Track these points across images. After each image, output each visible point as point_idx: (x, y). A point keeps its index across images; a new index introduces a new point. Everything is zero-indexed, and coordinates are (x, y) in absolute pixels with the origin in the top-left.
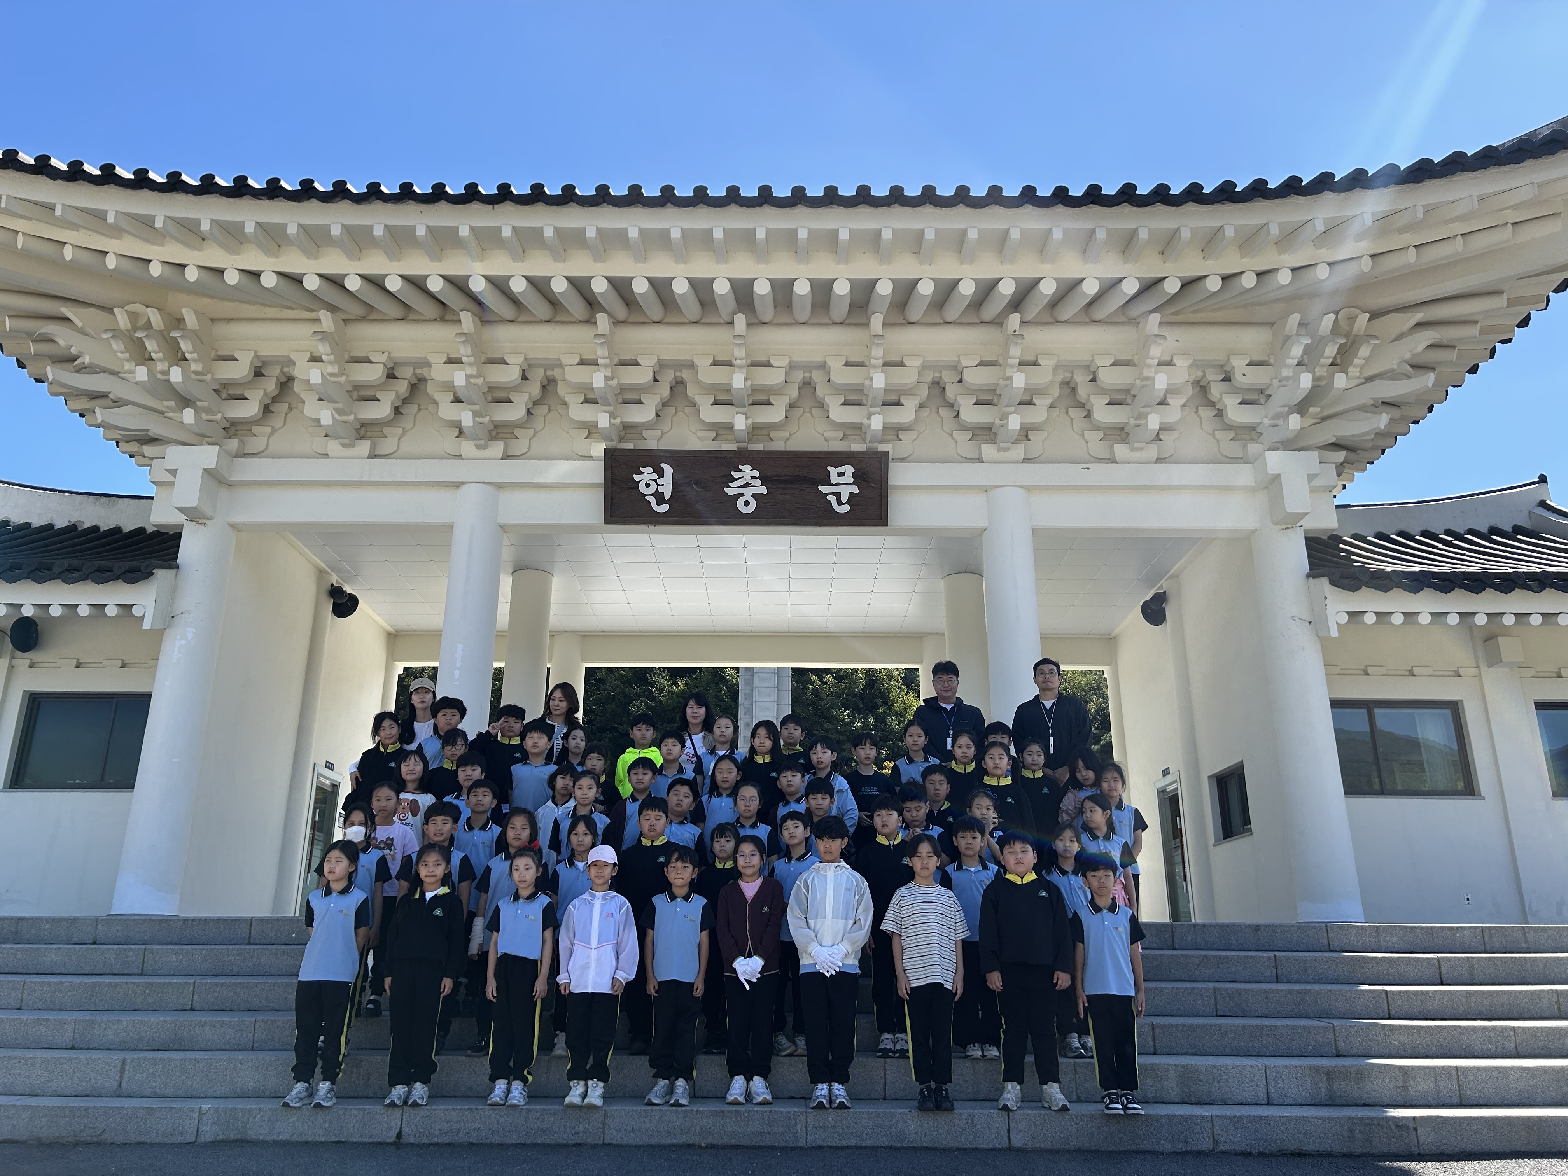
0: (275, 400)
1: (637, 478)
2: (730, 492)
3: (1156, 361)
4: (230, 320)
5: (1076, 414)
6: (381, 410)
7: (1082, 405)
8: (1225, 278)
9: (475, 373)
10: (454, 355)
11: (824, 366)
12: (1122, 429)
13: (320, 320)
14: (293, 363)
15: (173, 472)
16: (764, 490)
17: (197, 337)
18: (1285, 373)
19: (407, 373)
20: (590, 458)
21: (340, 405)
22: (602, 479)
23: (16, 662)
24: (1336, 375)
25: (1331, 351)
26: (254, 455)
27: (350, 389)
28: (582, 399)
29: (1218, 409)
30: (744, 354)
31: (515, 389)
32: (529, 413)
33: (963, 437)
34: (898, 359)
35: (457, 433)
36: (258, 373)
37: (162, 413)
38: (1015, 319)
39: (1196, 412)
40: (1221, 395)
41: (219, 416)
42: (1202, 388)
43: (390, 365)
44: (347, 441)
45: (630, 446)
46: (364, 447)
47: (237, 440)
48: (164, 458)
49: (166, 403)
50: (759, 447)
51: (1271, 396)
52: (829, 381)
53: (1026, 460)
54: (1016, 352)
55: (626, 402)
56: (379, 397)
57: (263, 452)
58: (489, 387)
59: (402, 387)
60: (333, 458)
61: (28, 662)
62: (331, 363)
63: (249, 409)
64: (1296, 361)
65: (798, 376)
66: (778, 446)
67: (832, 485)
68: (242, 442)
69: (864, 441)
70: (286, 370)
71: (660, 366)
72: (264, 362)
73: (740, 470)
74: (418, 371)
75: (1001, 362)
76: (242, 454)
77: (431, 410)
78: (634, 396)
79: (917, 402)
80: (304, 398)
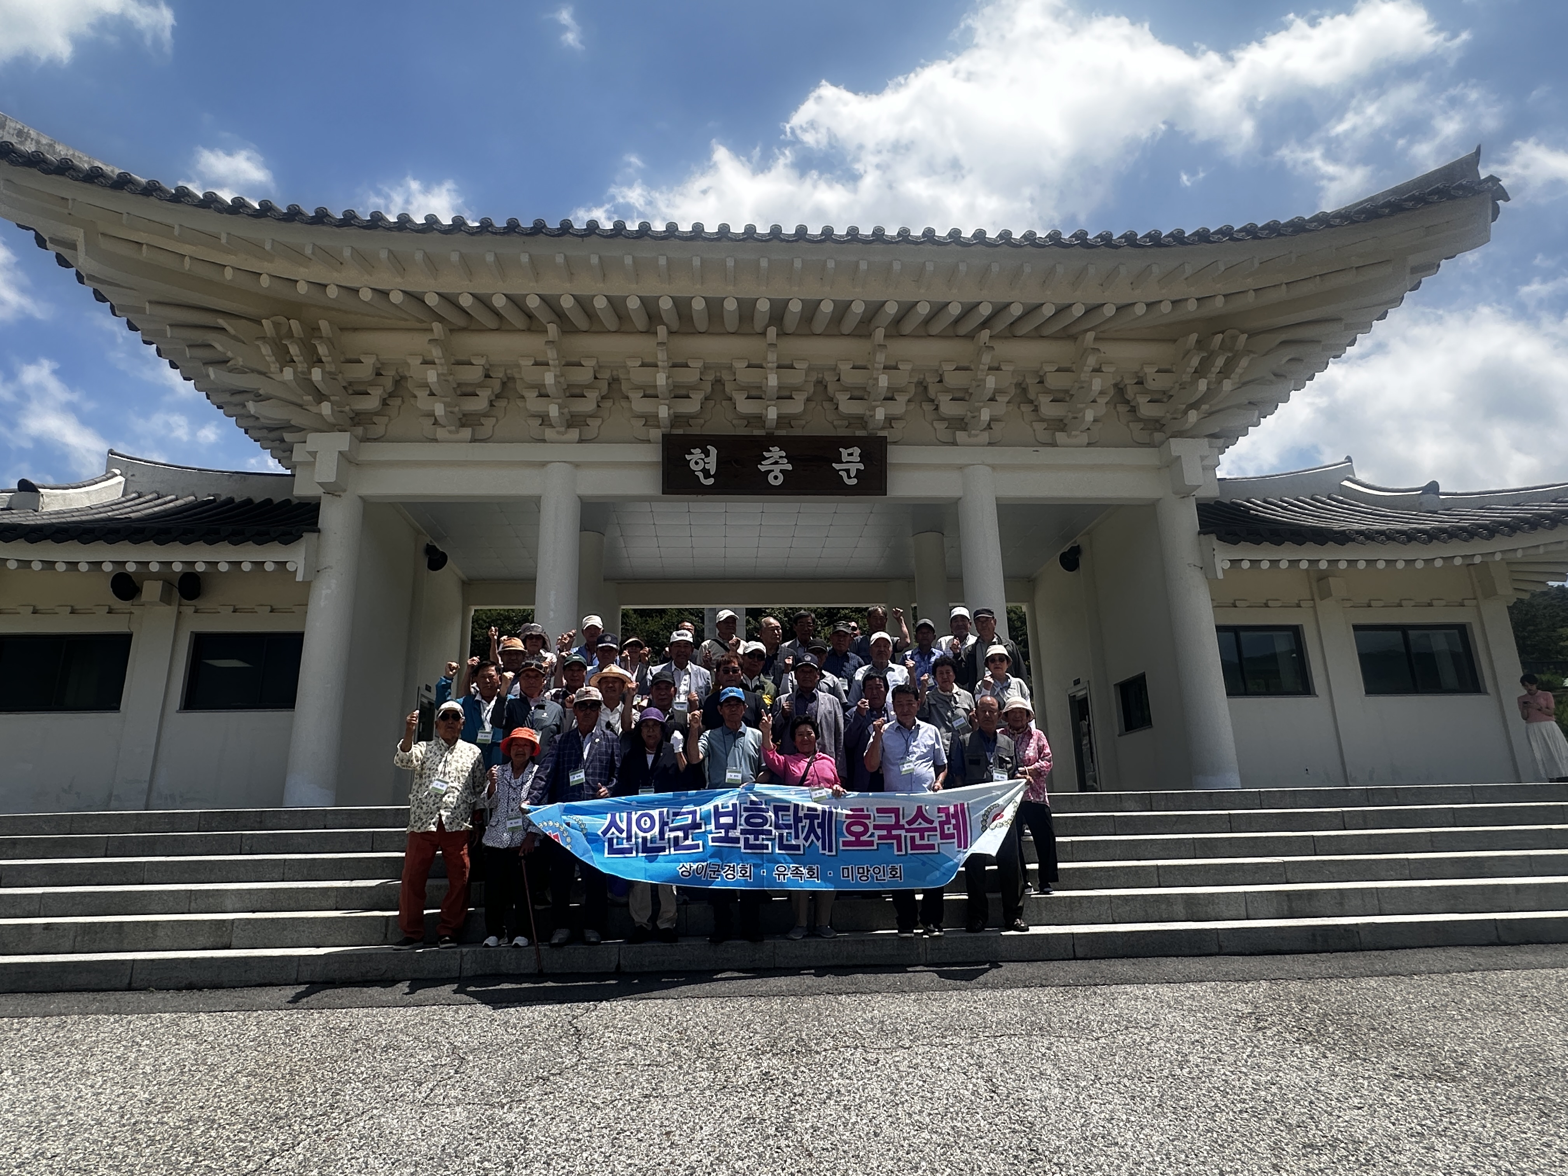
0: (391, 395)
1: (688, 457)
2: (762, 468)
3: (1091, 369)
4: (355, 329)
5: (1026, 408)
6: (479, 404)
7: (1031, 402)
8: (1149, 305)
9: (558, 373)
10: (540, 359)
11: (835, 369)
12: (1062, 420)
13: (432, 330)
14: (408, 365)
15: (314, 454)
16: (789, 467)
17: (331, 343)
18: (1186, 378)
19: (499, 374)
20: (649, 441)
21: (448, 399)
22: (661, 460)
23: (183, 608)
24: (1225, 381)
25: (1220, 362)
26: (375, 440)
27: (455, 386)
28: (642, 394)
29: (1132, 406)
30: (775, 359)
31: (589, 387)
32: (599, 406)
33: (940, 426)
34: (893, 364)
35: (540, 422)
36: (379, 374)
37: (301, 406)
38: (985, 334)
39: (1115, 407)
40: (1135, 394)
41: (347, 408)
42: (1120, 389)
43: (487, 366)
44: (453, 428)
45: (680, 431)
46: (467, 433)
47: (361, 428)
48: (305, 442)
49: (305, 398)
50: (783, 432)
51: (1172, 396)
52: (839, 380)
53: (990, 444)
54: (986, 359)
55: (675, 397)
56: (478, 393)
57: (382, 437)
58: (568, 385)
59: (497, 386)
60: (442, 442)
61: (193, 609)
62: (441, 365)
63: (371, 403)
64: (1193, 370)
65: (814, 377)
66: (797, 432)
67: (842, 462)
68: (365, 429)
69: (865, 428)
70: (400, 370)
71: (705, 368)
72: (382, 364)
73: (770, 451)
74: (509, 371)
75: (973, 367)
76: (366, 439)
77: (519, 404)
78: (683, 392)
79: (907, 398)
80: (416, 393)
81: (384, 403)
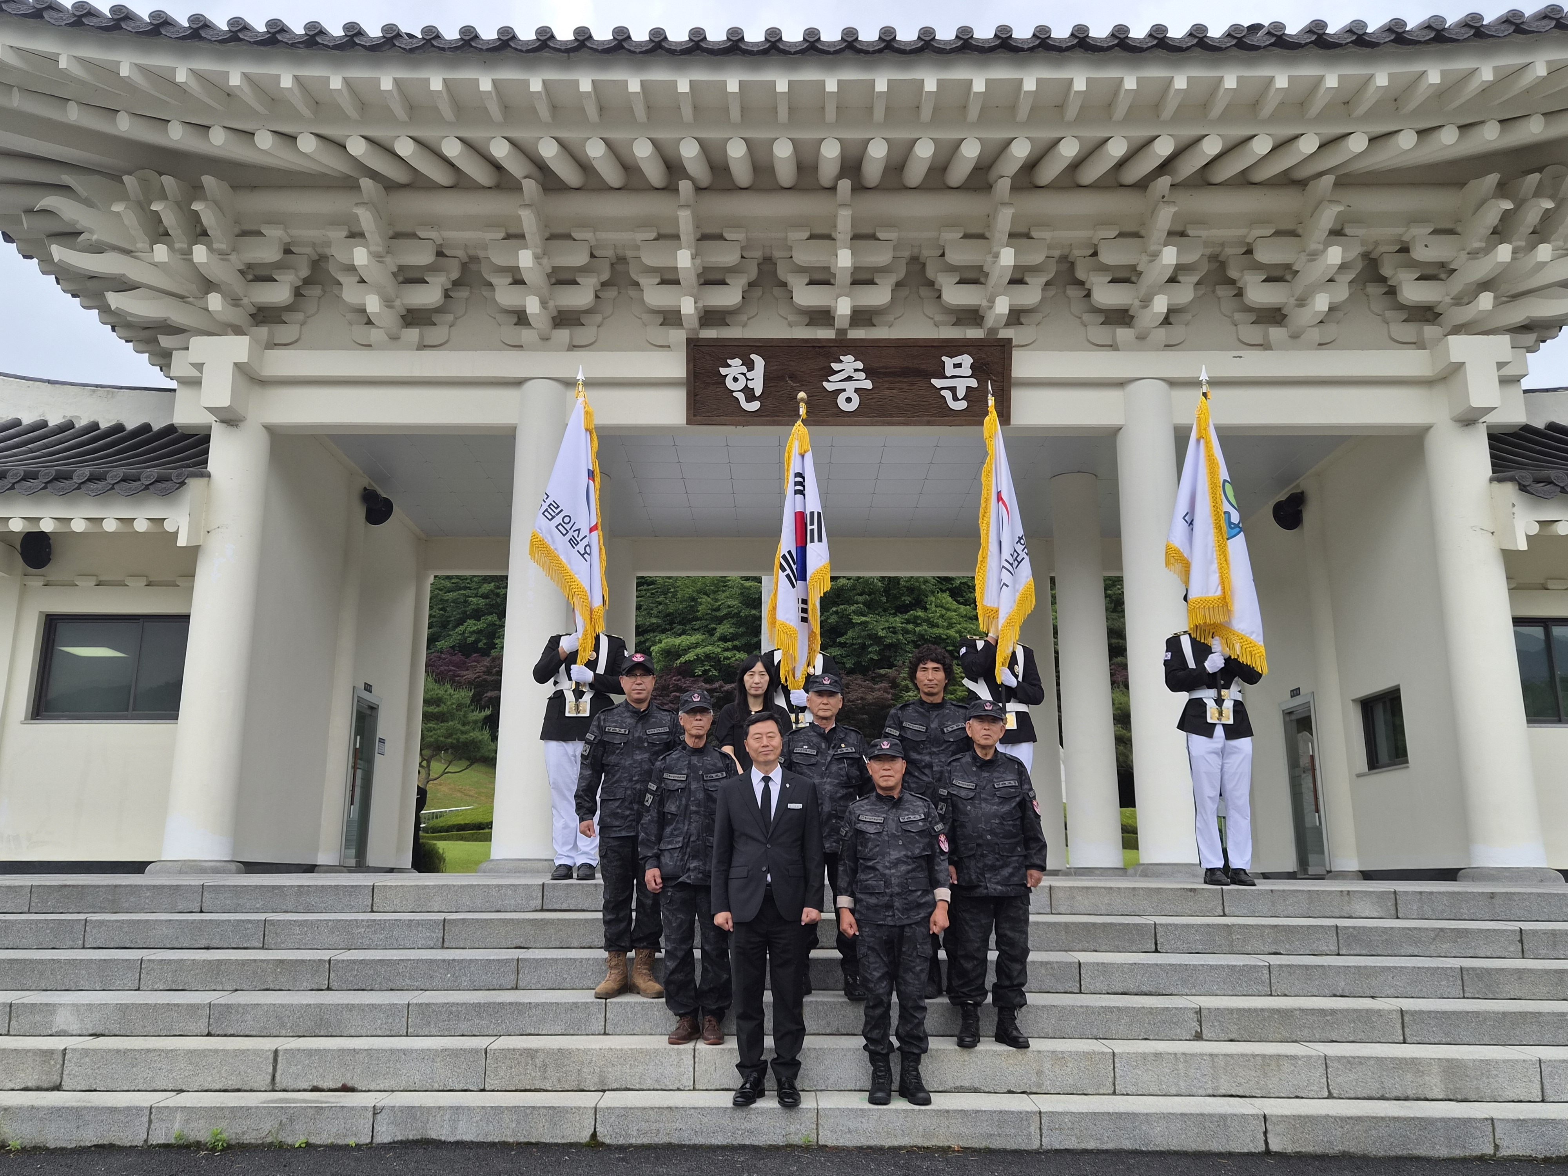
0: (307, 282)
1: (723, 371)
2: (829, 387)
3: (1326, 232)
4: (253, 188)
5: (1224, 293)
6: (431, 295)
7: (1232, 283)
9: (539, 251)
10: (513, 230)
11: (937, 241)
12: (1279, 309)
13: (359, 189)
14: (327, 239)
15: (199, 366)
16: (867, 385)
17: (219, 208)
19: (457, 253)
20: (669, 348)
21: (386, 289)
22: (685, 375)
23: (29, 580)
25: (1534, 216)
26: (285, 345)
27: (396, 270)
28: (657, 280)
29: (1390, 286)
30: (848, 226)
31: (583, 269)
32: (598, 297)
33: (1094, 321)
34: (1024, 229)
35: (514, 320)
36: (287, 251)
37: (184, 299)
38: (1163, 182)
39: (1363, 289)
40: (1395, 269)
41: (246, 301)
42: (1371, 261)
43: (440, 241)
44: (393, 330)
45: (713, 335)
46: (413, 336)
47: (266, 329)
49: (186, 286)
50: (859, 334)
51: (1455, 270)
52: (942, 256)
53: (1169, 346)
54: (1165, 220)
55: (708, 283)
56: (428, 279)
57: (296, 341)
58: (554, 268)
59: (455, 269)
60: (378, 349)
61: (42, 580)
62: (374, 240)
63: (280, 293)
64: (1490, 230)
65: (906, 252)
67: (947, 378)
68: (272, 330)
69: (979, 326)
70: (318, 248)
71: (749, 241)
72: (291, 237)
73: (841, 362)
74: (470, 250)
75: (1145, 233)
76: (272, 345)
77: (485, 293)
78: (718, 277)
79: (1044, 280)
80: (341, 279)
81: (298, 293)
